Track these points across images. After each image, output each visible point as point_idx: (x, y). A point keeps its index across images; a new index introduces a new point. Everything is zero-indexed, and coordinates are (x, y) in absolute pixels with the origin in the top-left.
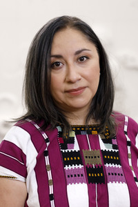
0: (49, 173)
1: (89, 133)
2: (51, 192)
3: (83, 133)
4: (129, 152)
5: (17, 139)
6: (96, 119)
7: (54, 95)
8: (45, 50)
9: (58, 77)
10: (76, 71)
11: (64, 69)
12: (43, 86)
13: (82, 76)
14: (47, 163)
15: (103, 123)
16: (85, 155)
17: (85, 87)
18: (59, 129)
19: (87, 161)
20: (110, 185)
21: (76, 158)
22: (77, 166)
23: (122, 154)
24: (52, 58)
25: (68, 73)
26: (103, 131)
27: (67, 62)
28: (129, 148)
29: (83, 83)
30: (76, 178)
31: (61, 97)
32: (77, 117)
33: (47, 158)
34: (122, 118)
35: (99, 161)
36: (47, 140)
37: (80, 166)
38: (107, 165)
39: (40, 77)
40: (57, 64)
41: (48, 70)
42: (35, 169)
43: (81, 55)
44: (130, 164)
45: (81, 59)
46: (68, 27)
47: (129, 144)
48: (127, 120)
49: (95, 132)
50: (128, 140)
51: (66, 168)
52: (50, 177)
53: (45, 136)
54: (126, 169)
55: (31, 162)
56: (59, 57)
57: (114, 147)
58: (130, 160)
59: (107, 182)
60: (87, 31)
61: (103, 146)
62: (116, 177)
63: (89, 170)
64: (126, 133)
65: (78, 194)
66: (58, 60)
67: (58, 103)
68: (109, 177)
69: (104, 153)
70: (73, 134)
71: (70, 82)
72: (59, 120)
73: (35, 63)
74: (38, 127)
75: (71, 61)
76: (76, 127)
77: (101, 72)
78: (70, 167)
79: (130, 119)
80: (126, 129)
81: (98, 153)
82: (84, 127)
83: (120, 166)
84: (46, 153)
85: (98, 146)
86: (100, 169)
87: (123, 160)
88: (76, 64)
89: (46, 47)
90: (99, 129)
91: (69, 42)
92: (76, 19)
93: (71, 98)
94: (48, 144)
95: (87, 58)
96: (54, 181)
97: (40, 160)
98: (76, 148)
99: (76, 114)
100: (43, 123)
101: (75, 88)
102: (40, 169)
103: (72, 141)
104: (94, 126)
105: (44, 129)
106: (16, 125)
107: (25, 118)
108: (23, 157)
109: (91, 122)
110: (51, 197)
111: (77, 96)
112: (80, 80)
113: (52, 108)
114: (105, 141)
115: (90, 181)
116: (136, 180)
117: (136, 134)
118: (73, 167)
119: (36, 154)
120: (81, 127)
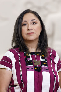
0: (21, 68)
1: (36, 54)
2: (21, 74)
4: (51, 62)
10: (31, 26)
11: (27, 26)
16: (34, 62)
17: (34, 33)
19: (35, 64)
20: (43, 72)
21: (31, 63)
22: (31, 65)
28: (51, 61)
30: (30, 69)
31: (25, 36)
35: (40, 64)
36: (20, 56)
37: (32, 65)
38: (42, 66)
44: (52, 67)
51: (27, 66)
52: (21, 69)
56: (25, 21)
57: (46, 60)
58: (51, 65)
61: (41, 60)
63: (35, 67)
65: (31, 75)
69: (41, 62)
70: (30, 55)
71: (29, 30)
76: (31, 52)
81: (39, 62)
82: (35, 52)
83: (47, 67)
86: (40, 67)
95: (36, 23)
98: (31, 59)
110: (21, 75)
114: (42, 58)
115: (36, 71)
116: (53, 71)
117: (55, 56)
118: (29, 66)
119: (15, 61)
120: (33, 52)
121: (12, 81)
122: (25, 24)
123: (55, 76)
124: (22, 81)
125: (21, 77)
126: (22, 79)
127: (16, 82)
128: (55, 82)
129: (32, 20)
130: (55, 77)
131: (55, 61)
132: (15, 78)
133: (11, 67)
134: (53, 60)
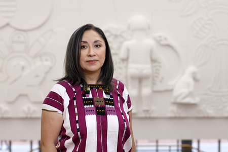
0: (76, 109)
1: (98, 89)
2: (77, 119)
3: (94, 88)
4: (119, 100)
7: (81, 64)
9: (84, 53)
10: (93, 51)
11: (87, 50)
14: (75, 104)
16: (95, 100)
17: (97, 61)
18: (81, 86)
19: (96, 103)
20: (108, 116)
21: (90, 102)
22: (91, 106)
23: (115, 100)
28: (119, 97)
30: (90, 112)
31: (84, 65)
32: (92, 80)
33: (75, 101)
34: (116, 81)
35: (103, 104)
36: (75, 92)
37: (93, 106)
38: (107, 106)
42: (68, 107)
43: (97, 44)
44: (119, 106)
45: (97, 46)
46: (91, 29)
47: (119, 95)
48: (118, 82)
49: (101, 88)
50: (118, 93)
51: (85, 107)
52: (76, 112)
53: (74, 90)
54: (117, 108)
55: (66, 103)
56: (85, 42)
57: (111, 97)
58: (119, 104)
60: (101, 33)
61: (105, 96)
62: (112, 112)
63: (97, 108)
64: (117, 90)
65: (91, 121)
66: (84, 45)
68: (108, 112)
69: (105, 99)
70: (89, 89)
71: (90, 56)
74: (70, 85)
75: (91, 46)
76: (91, 85)
77: (106, 56)
78: (87, 106)
80: (117, 88)
81: (102, 99)
82: (95, 85)
83: (113, 107)
84: (74, 99)
85: (102, 96)
86: (103, 108)
87: (116, 104)
88: (94, 48)
91: (90, 37)
94: (75, 94)
95: (100, 46)
97: (71, 102)
98: (91, 96)
102: (71, 107)
103: (88, 93)
104: (101, 85)
106: (58, 83)
107: (64, 79)
108: (62, 100)
109: (100, 83)
110: (77, 122)
112: (95, 55)
114: (106, 93)
115: (98, 114)
116: (122, 114)
117: (123, 90)
118: (89, 106)
119: (69, 99)
120: (93, 85)
121: (63, 130)
122: (84, 47)
123: (125, 121)
124: (78, 130)
125: (77, 125)
126: (78, 127)
127: (69, 132)
128: (125, 129)
129: (96, 42)
130: (125, 123)
131: (123, 96)
132: (67, 125)
133: (62, 109)
134: (121, 96)
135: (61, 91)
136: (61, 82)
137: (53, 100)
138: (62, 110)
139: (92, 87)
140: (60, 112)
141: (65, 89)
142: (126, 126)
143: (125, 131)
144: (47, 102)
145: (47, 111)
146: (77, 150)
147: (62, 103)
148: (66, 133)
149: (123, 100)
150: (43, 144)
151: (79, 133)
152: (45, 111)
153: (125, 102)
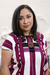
0: (19, 49)
1: (30, 38)
2: (20, 54)
3: (28, 38)
4: (41, 43)
5: (10, 39)
6: (32, 34)
8: (18, 14)
11: (23, 20)
12: (17, 25)
13: (28, 22)
14: (18, 46)
15: (34, 35)
16: (29, 44)
18: (22, 36)
19: (29, 46)
20: (36, 52)
21: (26, 45)
22: (27, 47)
23: (39, 44)
24: (20, 17)
25: (24, 21)
26: (34, 37)
27: (24, 18)
28: (41, 42)
29: (29, 24)
30: (26, 50)
33: (18, 45)
34: (39, 34)
35: (33, 46)
36: (18, 40)
37: (28, 47)
38: (35, 47)
39: (17, 22)
40: (21, 18)
41: (19, 20)
42: (15, 48)
45: (28, 17)
46: (25, 8)
47: (41, 41)
48: (40, 34)
49: (31, 38)
50: (41, 40)
51: (24, 47)
52: (19, 50)
53: (18, 38)
54: (40, 48)
55: (14, 46)
57: (37, 42)
58: (41, 46)
59: (35, 52)
61: (34, 42)
62: (37, 50)
63: (30, 48)
64: (40, 38)
65: (27, 55)
67: (22, 29)
68: (35, 50)
69: (34, 43)
70: (25, 38)
72: (22, 34)
73: (15, 18)
74: (16, 36)
76: (26, 36)
79: (41, 34)
80: (40, 37)
81: (33, 44)
82: (29, 36)
83: (38, 47)
84: (18, 43)
85: (32, 42)
86: (33, 48)
88: (27, 18)
89: (18, 13)
90: (33, 37)
91: (25, 12)
92: (27, 5)
93: (25, 28)
94: (18, 41)
95: (30, 17)
96: (20, 51)
98: (26, 42)
99: (26, 32)
100: (17, 35)
101: (26, 25)
103: (25, 40)
104: (31, 36)
105: (17, 36)
107: (12, 33)
108: (11, 44)
109: (31, 35)
110: (20, 56)
111: (27, 27)
113: (20, 31)
114: (34, 40)
115: (30, 51)
116: (43, 51)
117: (43, 38)
119: (15, 44)
120: (28, 36)
121: (12, 60)
123: (44, 55)
124: (20, 60)
125: (20, 57)
126: (20, 59)
127: (15, 61)
132: (14, 57)
134: (42, 41)
135: (11, 39)
136: (11, 35)
137: (7, 44)
138: (12, 49)
139: (27, 37)
140: (11, 50)
141: (13, 38)
142: (45, 58)
143: (45, 60)
144: (4, 45)
145: (4, 50)
146: (20, 71)
147: (12, 45)
148: (14, 62)
149: (43, 44)
150: (2, 67)
151: (21, 62)
152: (3, 50)
153: (44, 44)
